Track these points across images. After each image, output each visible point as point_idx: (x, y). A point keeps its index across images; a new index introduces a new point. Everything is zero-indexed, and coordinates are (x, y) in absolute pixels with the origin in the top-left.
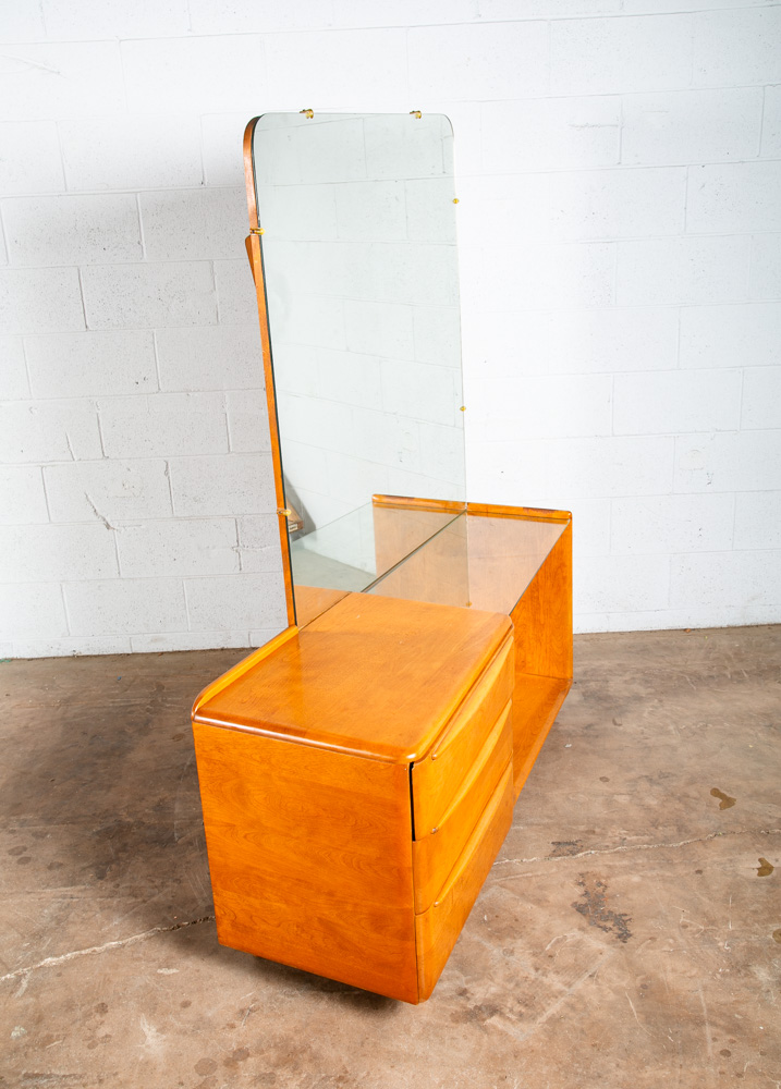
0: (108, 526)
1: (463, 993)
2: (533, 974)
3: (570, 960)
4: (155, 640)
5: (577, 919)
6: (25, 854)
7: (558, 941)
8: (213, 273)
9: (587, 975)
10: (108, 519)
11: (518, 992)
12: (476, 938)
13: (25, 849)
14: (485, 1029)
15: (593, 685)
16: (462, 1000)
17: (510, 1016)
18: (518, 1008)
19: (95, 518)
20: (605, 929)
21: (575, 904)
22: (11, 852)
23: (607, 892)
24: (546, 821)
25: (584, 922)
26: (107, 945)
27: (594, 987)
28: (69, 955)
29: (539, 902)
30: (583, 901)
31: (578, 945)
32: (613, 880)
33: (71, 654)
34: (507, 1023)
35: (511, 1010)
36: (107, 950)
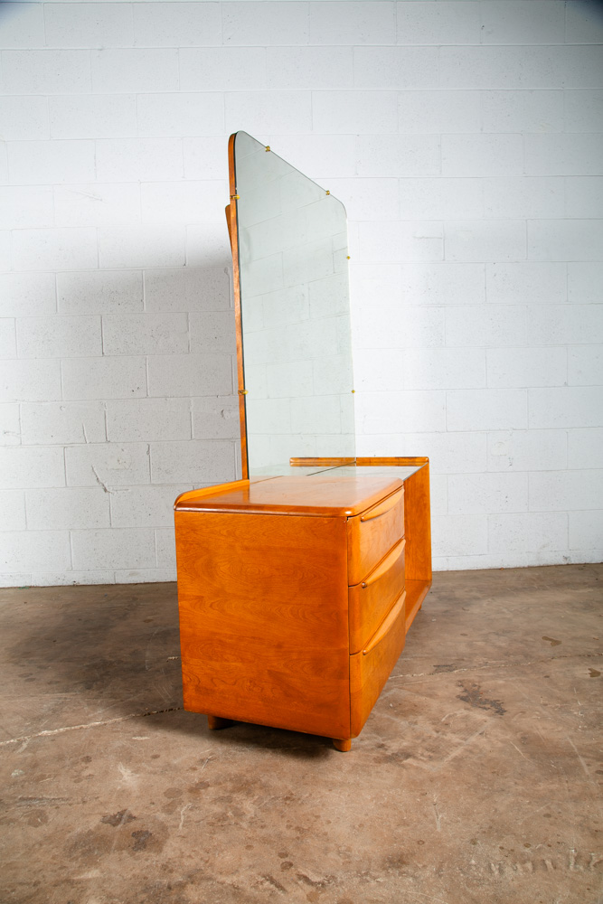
0: (105, 490)
1: (382, 746)
2: (435, 735)
3: (463, 726)
4: (132, 574)
5: (462, 704)
6: (31, 677)
7: (450, 716)
8: (187, 321)
9: (477, 734)
10: (106, 485)
11: (425, 744)
12: (386, 716)
13: (31, 674)
14: (403, 766)
15: (443, 594)
16: (381, 750)
17: (422, 758)
18: (426, 753)
19: (97, 484)
20: (485, 708)
21: (458, 697)
22: (20, 676)
23: (481, 689)
24: (426, 655)
25: (468, 705)
26: (92, 724)
27: (485, 740)
28: (61, 730)
29: (430, 696)
30: (465, 694)
31: (466, 718)
32: (484, 683)
33: (72, 584)
34: (421, 762)
35: (422, 755)
36: (91, 727)
